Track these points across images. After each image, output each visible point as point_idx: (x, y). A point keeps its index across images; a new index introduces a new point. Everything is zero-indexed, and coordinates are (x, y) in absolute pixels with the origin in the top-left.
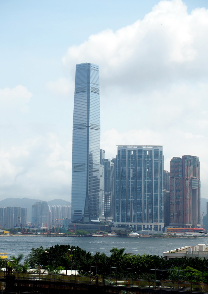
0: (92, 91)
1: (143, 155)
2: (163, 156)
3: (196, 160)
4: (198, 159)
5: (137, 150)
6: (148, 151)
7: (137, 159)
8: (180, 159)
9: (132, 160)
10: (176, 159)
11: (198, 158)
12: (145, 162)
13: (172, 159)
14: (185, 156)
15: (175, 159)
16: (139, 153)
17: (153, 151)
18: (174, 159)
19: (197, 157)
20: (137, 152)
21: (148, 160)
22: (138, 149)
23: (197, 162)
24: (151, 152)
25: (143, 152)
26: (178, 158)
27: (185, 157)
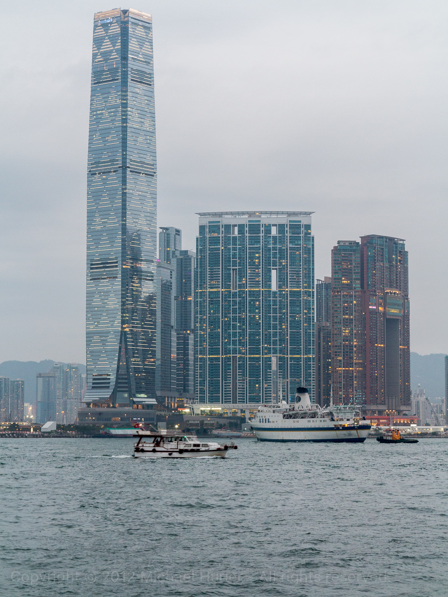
0: (132, 80)
1: (261, 235)
2: (313, 237)
3: (396, 247)
4: (403, 245)
5: (248, 224)
6: (274, 225)
7: (248, 246)
8: (355, 244)
9: (235, 249)
10: (347, 244)
11: (402, 242)
12: (268, 253)
13: (337, 245)
14: (368, 236)
15: (342, 244)
16: (253, 231)
17: (287, 225)
18: (340, 246)
19: (401, 240)
20: (247, 229)
21: (274, 249)
22: (249, 221)
23: (400, 252)
24: (281, 228)
25: (262, 229)
26: (350, 243)
27: (369, 240)
